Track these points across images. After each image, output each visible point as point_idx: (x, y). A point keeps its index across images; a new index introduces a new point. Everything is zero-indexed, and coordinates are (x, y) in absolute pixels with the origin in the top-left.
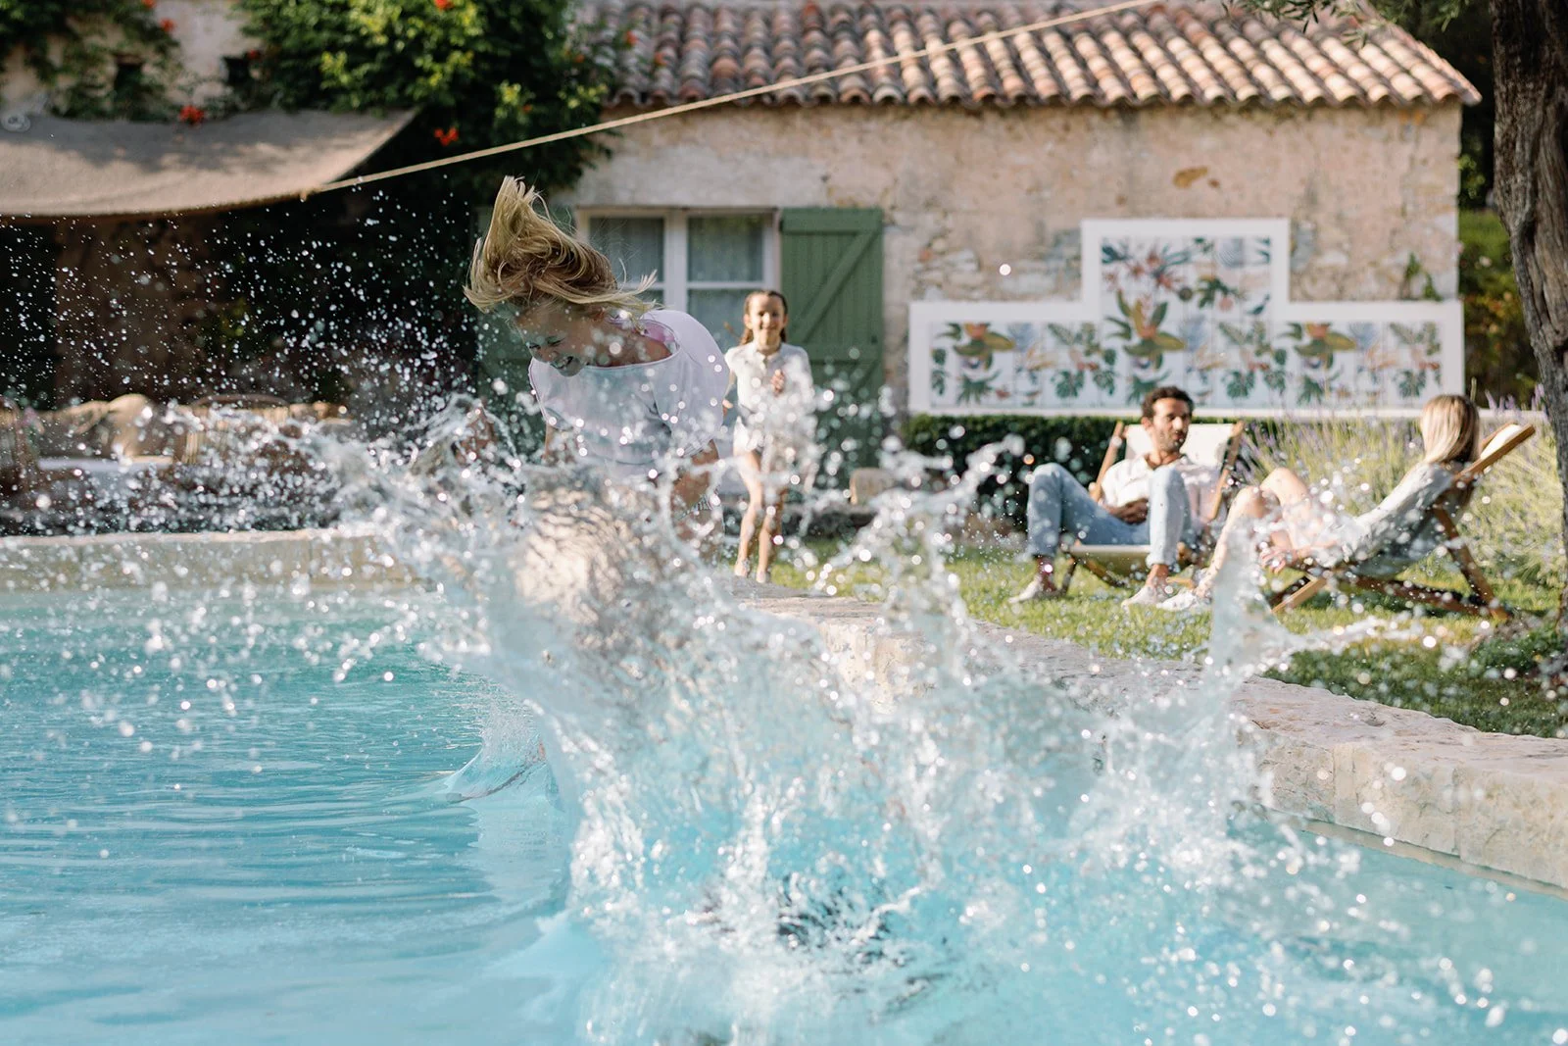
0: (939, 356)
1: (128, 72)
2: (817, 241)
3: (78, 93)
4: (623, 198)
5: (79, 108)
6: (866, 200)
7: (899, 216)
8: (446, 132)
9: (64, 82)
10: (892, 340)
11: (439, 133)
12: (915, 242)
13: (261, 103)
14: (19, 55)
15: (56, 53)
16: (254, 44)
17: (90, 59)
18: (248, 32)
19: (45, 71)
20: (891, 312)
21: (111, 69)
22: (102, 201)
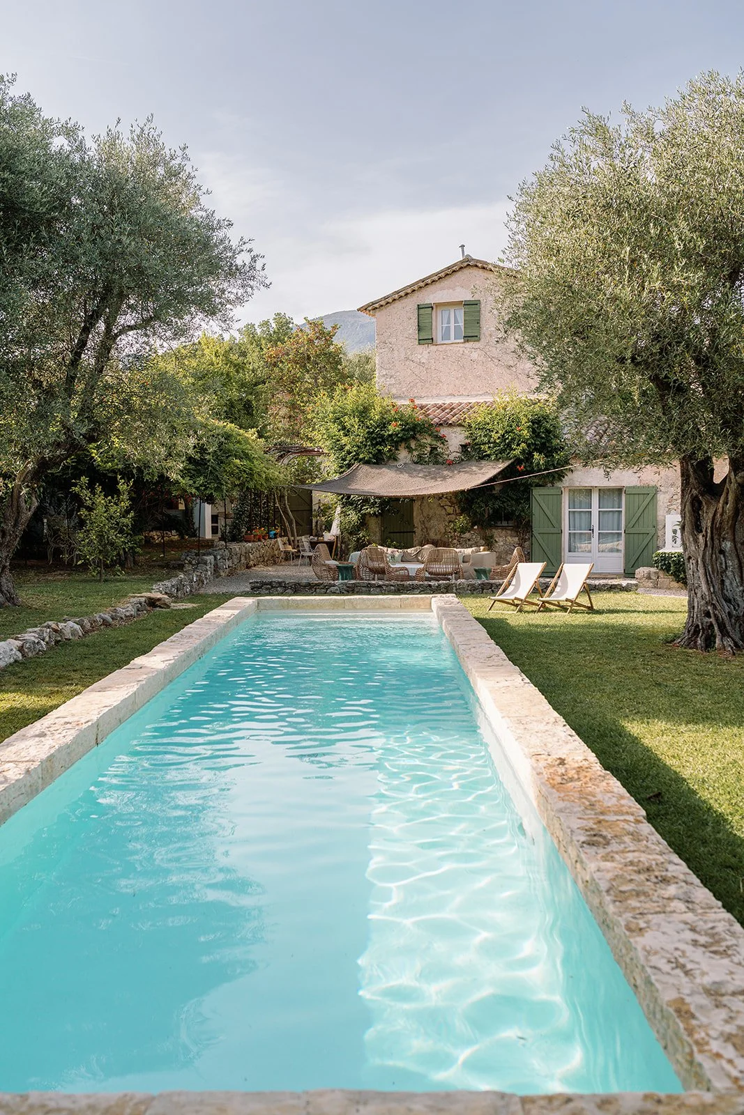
0: (675, 532)
1: (434, 449)
2: (636, 496)
3: (419, 456)
4: (577, 484)
5: (420, 461)
6: (652, 484)
7: (662, 488)
8: (520, 467)
9: (415, 453)
10: (661, 527)
11: (518, 467)
12: (668, 497)
13: (470, 458)
14: (403, 445)
15: (413, 445)
16: (468, 441)
17: (423, 446)
18: (467, 438)
19: (410, 450)
20: (660, 518)
21: (429, 449)
22: (414, 491)
